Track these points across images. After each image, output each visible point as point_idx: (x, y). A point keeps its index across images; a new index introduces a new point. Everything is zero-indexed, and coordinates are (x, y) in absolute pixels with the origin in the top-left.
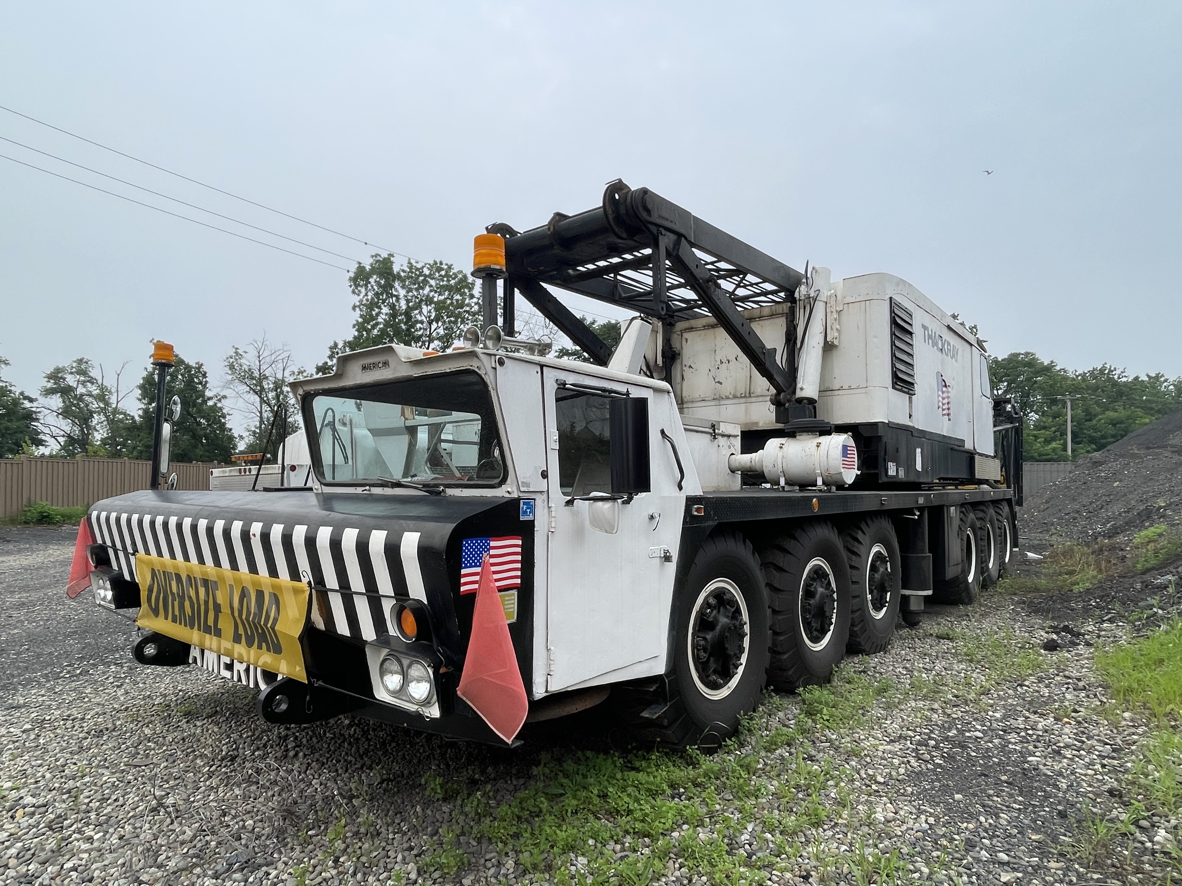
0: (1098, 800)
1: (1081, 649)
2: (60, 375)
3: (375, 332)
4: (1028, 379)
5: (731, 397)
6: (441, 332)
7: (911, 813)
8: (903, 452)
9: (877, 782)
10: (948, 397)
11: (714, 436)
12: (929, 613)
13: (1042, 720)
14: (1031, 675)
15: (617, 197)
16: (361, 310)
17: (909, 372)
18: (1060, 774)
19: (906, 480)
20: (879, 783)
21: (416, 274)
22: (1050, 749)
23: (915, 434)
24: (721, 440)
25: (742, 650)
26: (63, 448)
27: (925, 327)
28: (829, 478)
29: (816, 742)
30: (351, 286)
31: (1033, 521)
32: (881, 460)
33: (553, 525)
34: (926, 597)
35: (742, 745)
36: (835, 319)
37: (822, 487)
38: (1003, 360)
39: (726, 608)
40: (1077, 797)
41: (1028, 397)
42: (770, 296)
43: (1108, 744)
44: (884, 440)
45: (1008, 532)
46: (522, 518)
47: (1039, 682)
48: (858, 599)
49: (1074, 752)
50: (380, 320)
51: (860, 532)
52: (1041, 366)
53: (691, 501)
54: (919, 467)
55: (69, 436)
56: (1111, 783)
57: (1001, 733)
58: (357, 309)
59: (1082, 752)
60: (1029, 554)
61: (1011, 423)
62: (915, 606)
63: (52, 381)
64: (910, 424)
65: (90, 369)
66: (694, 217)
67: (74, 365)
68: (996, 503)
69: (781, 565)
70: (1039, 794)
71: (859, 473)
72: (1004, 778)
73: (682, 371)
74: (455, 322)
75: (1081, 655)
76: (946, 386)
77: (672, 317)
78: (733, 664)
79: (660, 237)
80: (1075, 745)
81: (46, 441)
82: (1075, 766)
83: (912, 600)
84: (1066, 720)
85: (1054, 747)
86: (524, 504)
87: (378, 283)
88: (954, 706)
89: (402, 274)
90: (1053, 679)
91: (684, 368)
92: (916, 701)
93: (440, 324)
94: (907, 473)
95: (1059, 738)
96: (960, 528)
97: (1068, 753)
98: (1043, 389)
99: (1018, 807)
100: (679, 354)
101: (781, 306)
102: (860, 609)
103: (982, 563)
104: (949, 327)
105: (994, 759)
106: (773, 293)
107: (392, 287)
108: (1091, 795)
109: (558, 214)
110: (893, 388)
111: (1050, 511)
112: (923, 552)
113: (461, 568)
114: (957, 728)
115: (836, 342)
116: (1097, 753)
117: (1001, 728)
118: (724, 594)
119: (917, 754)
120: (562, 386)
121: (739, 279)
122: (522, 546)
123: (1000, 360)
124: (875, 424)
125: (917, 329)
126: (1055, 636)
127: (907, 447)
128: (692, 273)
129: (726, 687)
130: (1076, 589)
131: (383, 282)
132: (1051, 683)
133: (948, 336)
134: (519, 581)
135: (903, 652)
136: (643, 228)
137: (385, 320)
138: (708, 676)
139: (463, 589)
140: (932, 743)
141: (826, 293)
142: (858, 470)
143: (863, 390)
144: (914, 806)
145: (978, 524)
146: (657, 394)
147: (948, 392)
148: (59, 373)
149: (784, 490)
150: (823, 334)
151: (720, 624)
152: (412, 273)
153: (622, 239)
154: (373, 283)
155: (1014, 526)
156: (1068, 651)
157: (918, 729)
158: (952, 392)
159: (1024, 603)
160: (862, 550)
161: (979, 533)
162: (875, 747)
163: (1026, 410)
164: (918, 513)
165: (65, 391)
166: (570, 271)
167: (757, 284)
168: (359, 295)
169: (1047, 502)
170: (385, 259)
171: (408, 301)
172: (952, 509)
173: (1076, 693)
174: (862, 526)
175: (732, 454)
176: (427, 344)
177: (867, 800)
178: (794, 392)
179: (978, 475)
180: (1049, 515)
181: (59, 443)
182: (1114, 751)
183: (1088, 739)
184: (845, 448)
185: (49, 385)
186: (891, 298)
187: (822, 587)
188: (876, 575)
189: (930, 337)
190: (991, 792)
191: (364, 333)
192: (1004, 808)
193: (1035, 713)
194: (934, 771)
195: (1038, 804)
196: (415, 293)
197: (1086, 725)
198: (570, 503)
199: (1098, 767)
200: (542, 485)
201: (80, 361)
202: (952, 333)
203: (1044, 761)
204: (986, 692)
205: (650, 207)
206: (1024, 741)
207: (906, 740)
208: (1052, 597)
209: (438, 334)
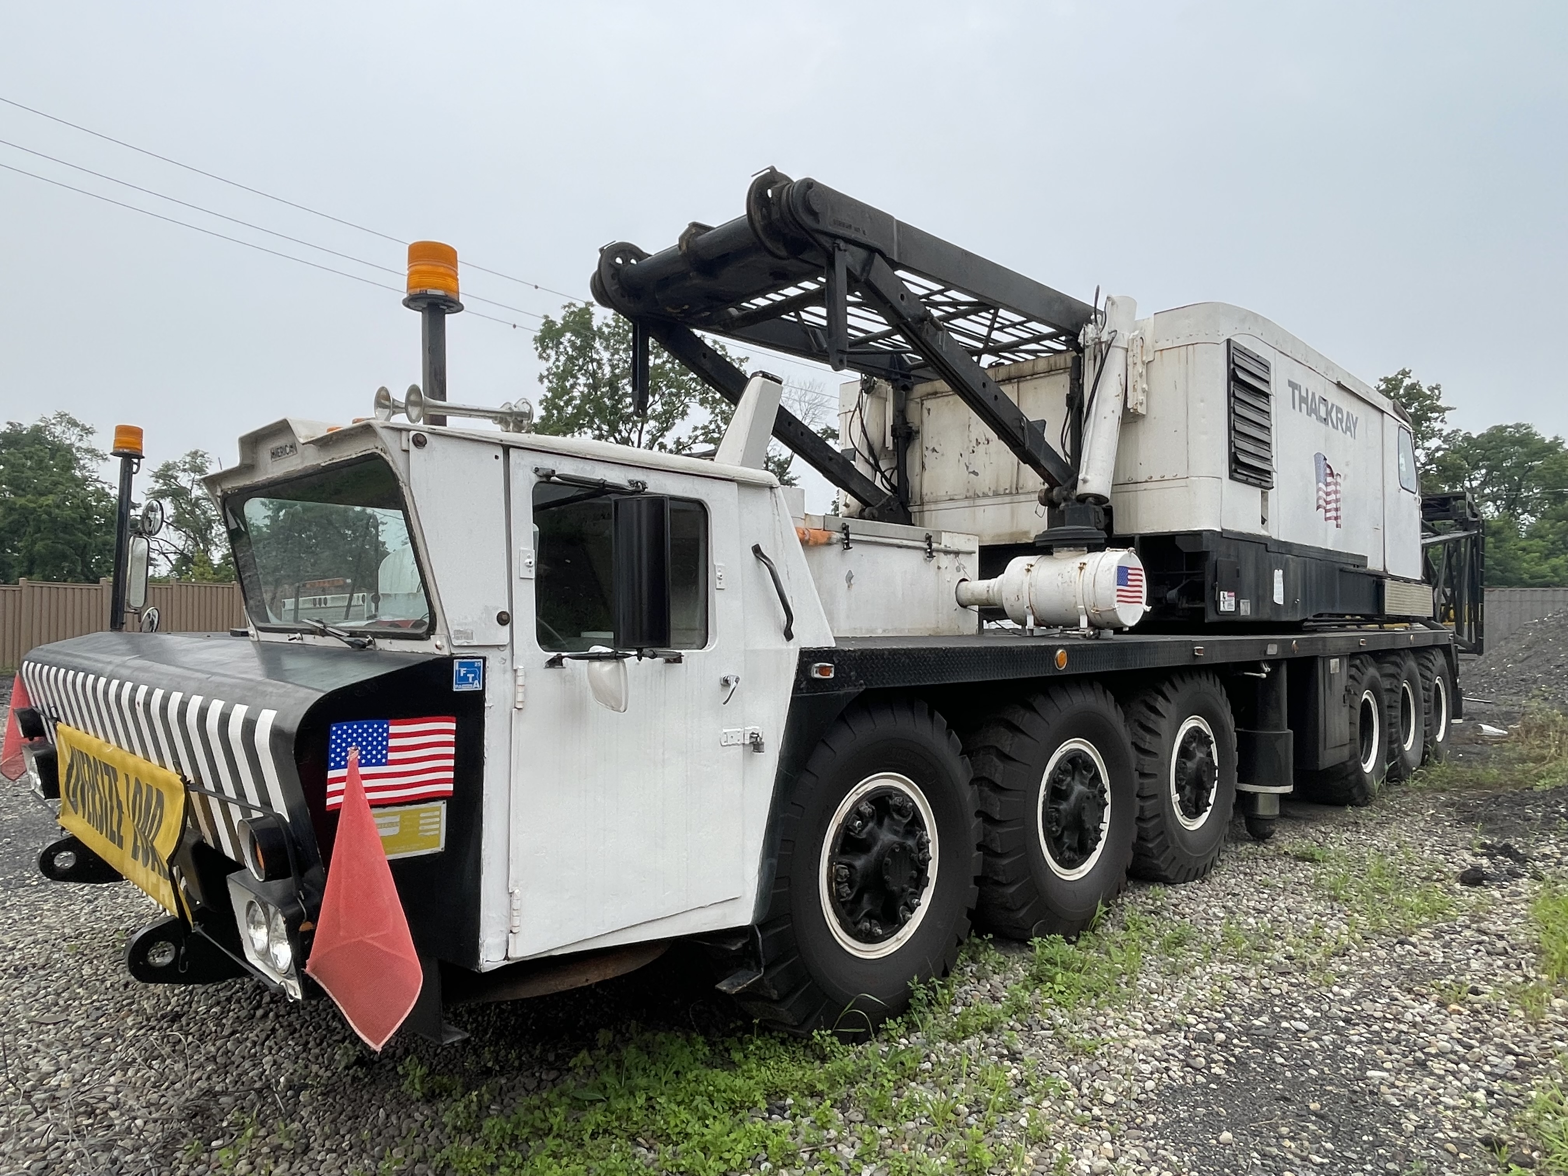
0: (1462, 1156)
1: (1524, 884)
2: (170, 473)
3: (570, 410)
4: (1519, 465)
5: (991, 494)
6: (659, 408)
7: (1139, 1162)
8: (1249, 576)
9: (1102, 1103)
10: (1336, 492)
11: (930, 554)
12: (1292, 818)
13: (1416, 1004)
14: (1425, 925)
15: (769, 192)
16: (550, 382)
17: (1262, 453)
18: (1412, 1104)
19: (1254, 617)
20: (1106, 1104)
21: (624, 330)
22: (1411, 1058)
23: (1272, 548)
24: (944, 561)
25: (920, 882)
26: (175, 568)
27: (1293, 385)
28: (1098, 617)
29: (1034, 1027)
30: (537, 349)
31: (1505, 677)
32: (1208, 588)
33: (520, 698)
34: (1282, 796)
35: (912, 1027)
36: (1141, 375)
37: (1087, 631)
38: (1478, 437)
39: (893, 819)
40: (1428, 1148)
41: (1519, 490)
42: (1047, 343)
43: (1510, 1052)
44: (1214, 557)
45: (1443, 694)
46: (456, 688)
47: (1436, 938)
48: (1153, 801)
49: (1449, 1065)
50: (576, 393)
51: (1160, 698)
52: (1539, 445)
53: (808, 657)
54: (1278, 597)
55: (182, 553)
56: (1492, 1124)
57: (1341, 1024)
58: (546, 381)
59: (1464, 1066)
60: (1485, 727)
61: (1465, 530)
62: (1264, 809)
63: (161, 481)
64: (1263, 532)
65: (207, 464)
66: (898, 221)
67: (188, 459)
68: (1420, 652)
69: (1007, 750)
70: (1365, 1138)
71: (1148, 609)
72: (1314, 1106)
73: (923, 456)
74: (678, 395)
75: (1520, 893)
76: (1332, 474)
77: (909, 377)
78: (906, 904)
79: (837, 254)
80: (1455, 1053)
81: (154, 559)
82: (1441, 1091)
83: (1261, 801)
84: (1454, 1007)
85: (1419, 1054)
86: (461, 665)
87: (573, 344)
88: (1282, 974)
89: (606, 330)
90: (1459, 933)
91: (926, 453)
92: (1222, 963)
93: (657, 397)
94: (1255, 607)
95: (1432, 1039)
96: (1348, 690)
97: (1437, 1066)
98: (1543, 478)
99: (1319, 1160)
100: (918, 432)
101: (1062, 356)
102: (1157, 816)
103: (1391, 742)
104: (1339, 385)
105: (1311, 1071)
106: (1050, 337)
107: (592, 347)
108: (1451, 1147)
109: (695, 225)
110: (1231, 477)
111: (1533, 661)
112: (1277, 727)
113: (327, 768)
114: (1273, 1012)
115: (1141, 410)
116: (1487, 1068)
117: (1343, 1015)
118: (890, 797)
119: (1188, 1055)
120: (546, 478)
121: (990, 317)
122: (456, 733)
123: (1475, 436)
124: (1198, 534)
125: (1278, 388)
126: (1485, 861)
127: (1257, 568)
128: (892, 307)
129: (894, 938)
130: (1543, 785)
131: (578, 342)
132: (1453, 940)
133: (1336, 398)
134: (450, 787)
135: (1233, 881)
136: (811, 240)
137: (582, 392)
138: (856, 924)
139: (330, 801)
140: (1221, 1037)
141: (1127, 334)
142: (1148, 604)
143: (1182, 482)
144: (1147, 1149)
145: (1386, 684)
146: (743, 490)
147: (1336, 484)
148: (169, 470)
149: (1032, 636)
150: (1122, 397)
151: (879, 844)
152: (619, 327)
153: (780, 258)
154: (566, 343)
155: (1455, 685)
156: (1501, 887)
157: (1206, 1013)
158: (1344, 486)
159: (1453, 805)
160: (1163, 726)
161: (1386, 698)
162: (1124, 1039)
163: (1514, 510)
164: (1267, 669)
165: (178, 494)
166: (733, 311)
167: (1021, 323)
168: (547, 360)
169: (1528, 648)
170: (581, 310)
171: (613, 367)
172: (1334, 662)
173: (1489, 960)
174: (1164, 689)
175: (964, 580)
176: (639, 425)
177: (1075, 1135)
178: (1074, 486)
179: (1390, 609)
180: (1531, 667)
181: (170, 561)
182: (1519, 1065)
183: (1482, 1042)
184: (1123, 573)
185: (157, 487)
186: (1229, 341)
187: (1082, 784)
188: (1189, 764)
189: (1303, 400)
190: (1284, 1130)
191: (555, 412)
192: (1298, 1161)
193: (1410, 991)
194: (1206, 1086)
195: (1355, 1156)
196: (624, 356)
197: (1487, 1017)
198: (554, 663)
199: (1480, 1095)
200: (502, 634)
201: (194, 454)
202: (1345, 394)
203: (1392, 1079)
204: (1343, 952)
205: (816, 208)
206: (1376, 1040)
207: (1180, 1030)
208: (1497, 797)
209: (654, 410)
